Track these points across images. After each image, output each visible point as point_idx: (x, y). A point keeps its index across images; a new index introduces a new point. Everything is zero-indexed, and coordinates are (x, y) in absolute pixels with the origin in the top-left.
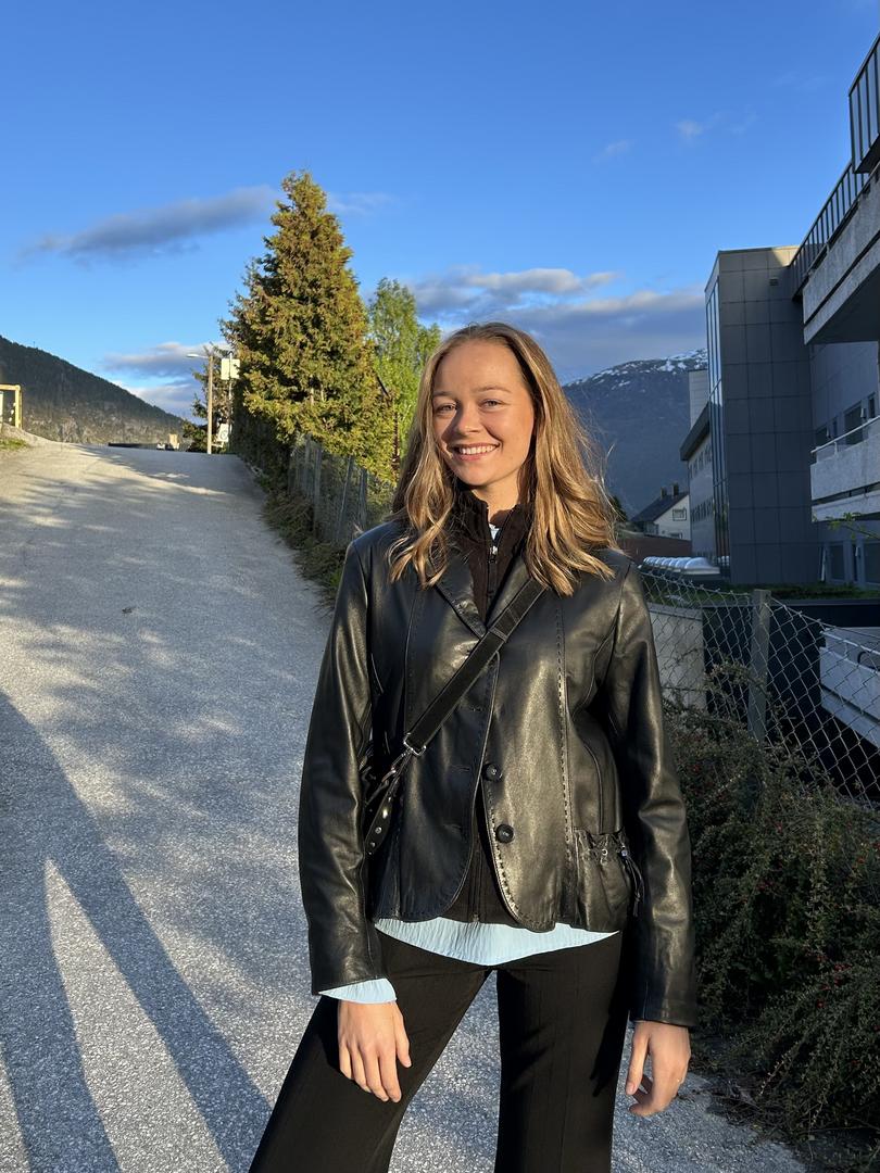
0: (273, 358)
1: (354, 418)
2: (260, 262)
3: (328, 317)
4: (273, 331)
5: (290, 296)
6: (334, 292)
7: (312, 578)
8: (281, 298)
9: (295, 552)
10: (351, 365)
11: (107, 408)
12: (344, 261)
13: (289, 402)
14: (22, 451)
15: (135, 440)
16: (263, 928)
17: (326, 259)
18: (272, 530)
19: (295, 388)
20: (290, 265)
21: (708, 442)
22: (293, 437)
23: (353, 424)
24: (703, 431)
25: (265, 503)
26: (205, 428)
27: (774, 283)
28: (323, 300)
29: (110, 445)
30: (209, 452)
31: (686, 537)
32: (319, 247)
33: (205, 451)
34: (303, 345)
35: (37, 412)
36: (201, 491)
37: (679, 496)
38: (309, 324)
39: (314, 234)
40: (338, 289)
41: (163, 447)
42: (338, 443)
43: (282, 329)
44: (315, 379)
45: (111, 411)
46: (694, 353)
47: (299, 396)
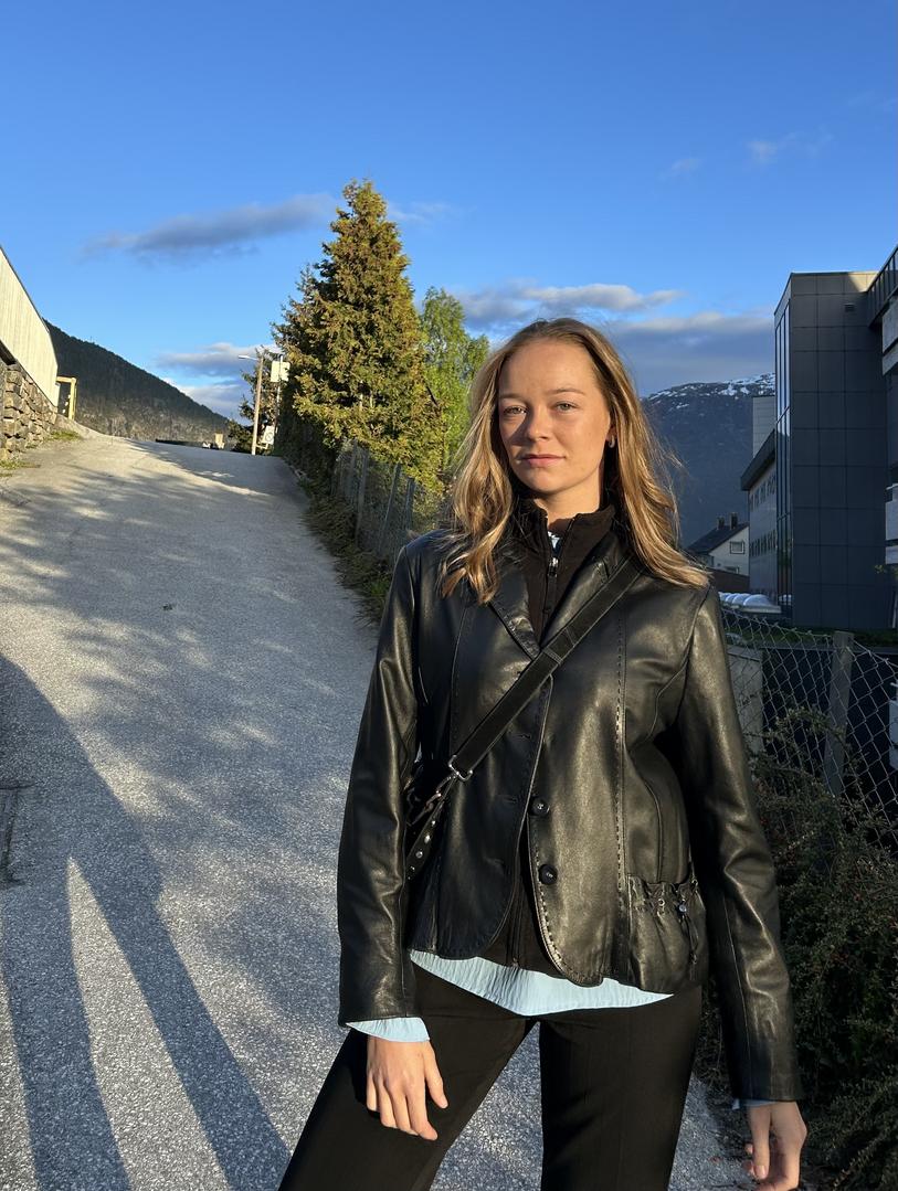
0: (325, 362)
1: (402, 426)
2: (317, 267)
3: (382, 324)
4: (327, 335)
5: (346, 301)
6: (389, 299)
7: (352, 587)
8: (337, 303)
9: (335, 559)
10: (402, 372)
11: (156, 404)
12: (401, 268)
13: (337, 407)
14: (74, 442)
15: (181, 438)
16: (292, 950)
17: (383, 266)
18: (314, 535)
19: (344, 393)
20: (347, 271)
21: (773, 470)
22: (339, 442)
23: (400, 431)
24: (768, 458)
25: (308, 507)
26: (251, 429)
27: (849, 309)
28: (378, 307)
29: (157, 441)
30: (254, 453)
31: (744, 571)
32: (377, 254)
33: (250, 452)
34: (355, 351)
35: (89, 405)
36: (245, 491)
37: (737, 527)
38: (363, 330)
39: (373, 241)
40: (394, 297)
41: (209, 445)
42: (385, 450)
43: (336, 333)
44: (365, 384)
45: (160, 408)
46: (759, 378)
47: (348, 402)
